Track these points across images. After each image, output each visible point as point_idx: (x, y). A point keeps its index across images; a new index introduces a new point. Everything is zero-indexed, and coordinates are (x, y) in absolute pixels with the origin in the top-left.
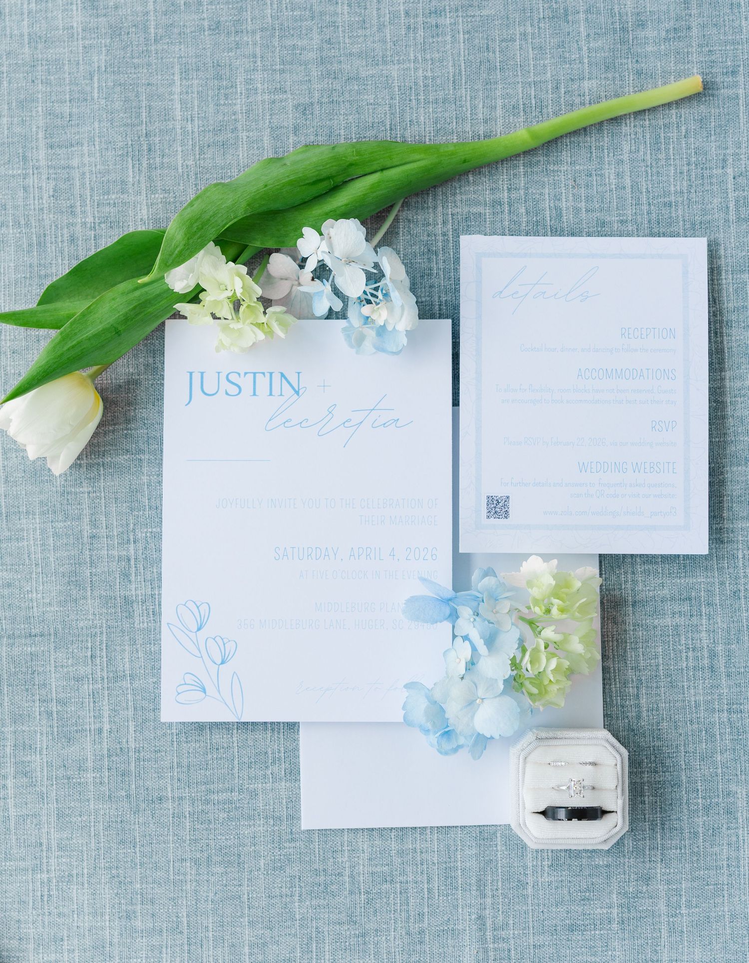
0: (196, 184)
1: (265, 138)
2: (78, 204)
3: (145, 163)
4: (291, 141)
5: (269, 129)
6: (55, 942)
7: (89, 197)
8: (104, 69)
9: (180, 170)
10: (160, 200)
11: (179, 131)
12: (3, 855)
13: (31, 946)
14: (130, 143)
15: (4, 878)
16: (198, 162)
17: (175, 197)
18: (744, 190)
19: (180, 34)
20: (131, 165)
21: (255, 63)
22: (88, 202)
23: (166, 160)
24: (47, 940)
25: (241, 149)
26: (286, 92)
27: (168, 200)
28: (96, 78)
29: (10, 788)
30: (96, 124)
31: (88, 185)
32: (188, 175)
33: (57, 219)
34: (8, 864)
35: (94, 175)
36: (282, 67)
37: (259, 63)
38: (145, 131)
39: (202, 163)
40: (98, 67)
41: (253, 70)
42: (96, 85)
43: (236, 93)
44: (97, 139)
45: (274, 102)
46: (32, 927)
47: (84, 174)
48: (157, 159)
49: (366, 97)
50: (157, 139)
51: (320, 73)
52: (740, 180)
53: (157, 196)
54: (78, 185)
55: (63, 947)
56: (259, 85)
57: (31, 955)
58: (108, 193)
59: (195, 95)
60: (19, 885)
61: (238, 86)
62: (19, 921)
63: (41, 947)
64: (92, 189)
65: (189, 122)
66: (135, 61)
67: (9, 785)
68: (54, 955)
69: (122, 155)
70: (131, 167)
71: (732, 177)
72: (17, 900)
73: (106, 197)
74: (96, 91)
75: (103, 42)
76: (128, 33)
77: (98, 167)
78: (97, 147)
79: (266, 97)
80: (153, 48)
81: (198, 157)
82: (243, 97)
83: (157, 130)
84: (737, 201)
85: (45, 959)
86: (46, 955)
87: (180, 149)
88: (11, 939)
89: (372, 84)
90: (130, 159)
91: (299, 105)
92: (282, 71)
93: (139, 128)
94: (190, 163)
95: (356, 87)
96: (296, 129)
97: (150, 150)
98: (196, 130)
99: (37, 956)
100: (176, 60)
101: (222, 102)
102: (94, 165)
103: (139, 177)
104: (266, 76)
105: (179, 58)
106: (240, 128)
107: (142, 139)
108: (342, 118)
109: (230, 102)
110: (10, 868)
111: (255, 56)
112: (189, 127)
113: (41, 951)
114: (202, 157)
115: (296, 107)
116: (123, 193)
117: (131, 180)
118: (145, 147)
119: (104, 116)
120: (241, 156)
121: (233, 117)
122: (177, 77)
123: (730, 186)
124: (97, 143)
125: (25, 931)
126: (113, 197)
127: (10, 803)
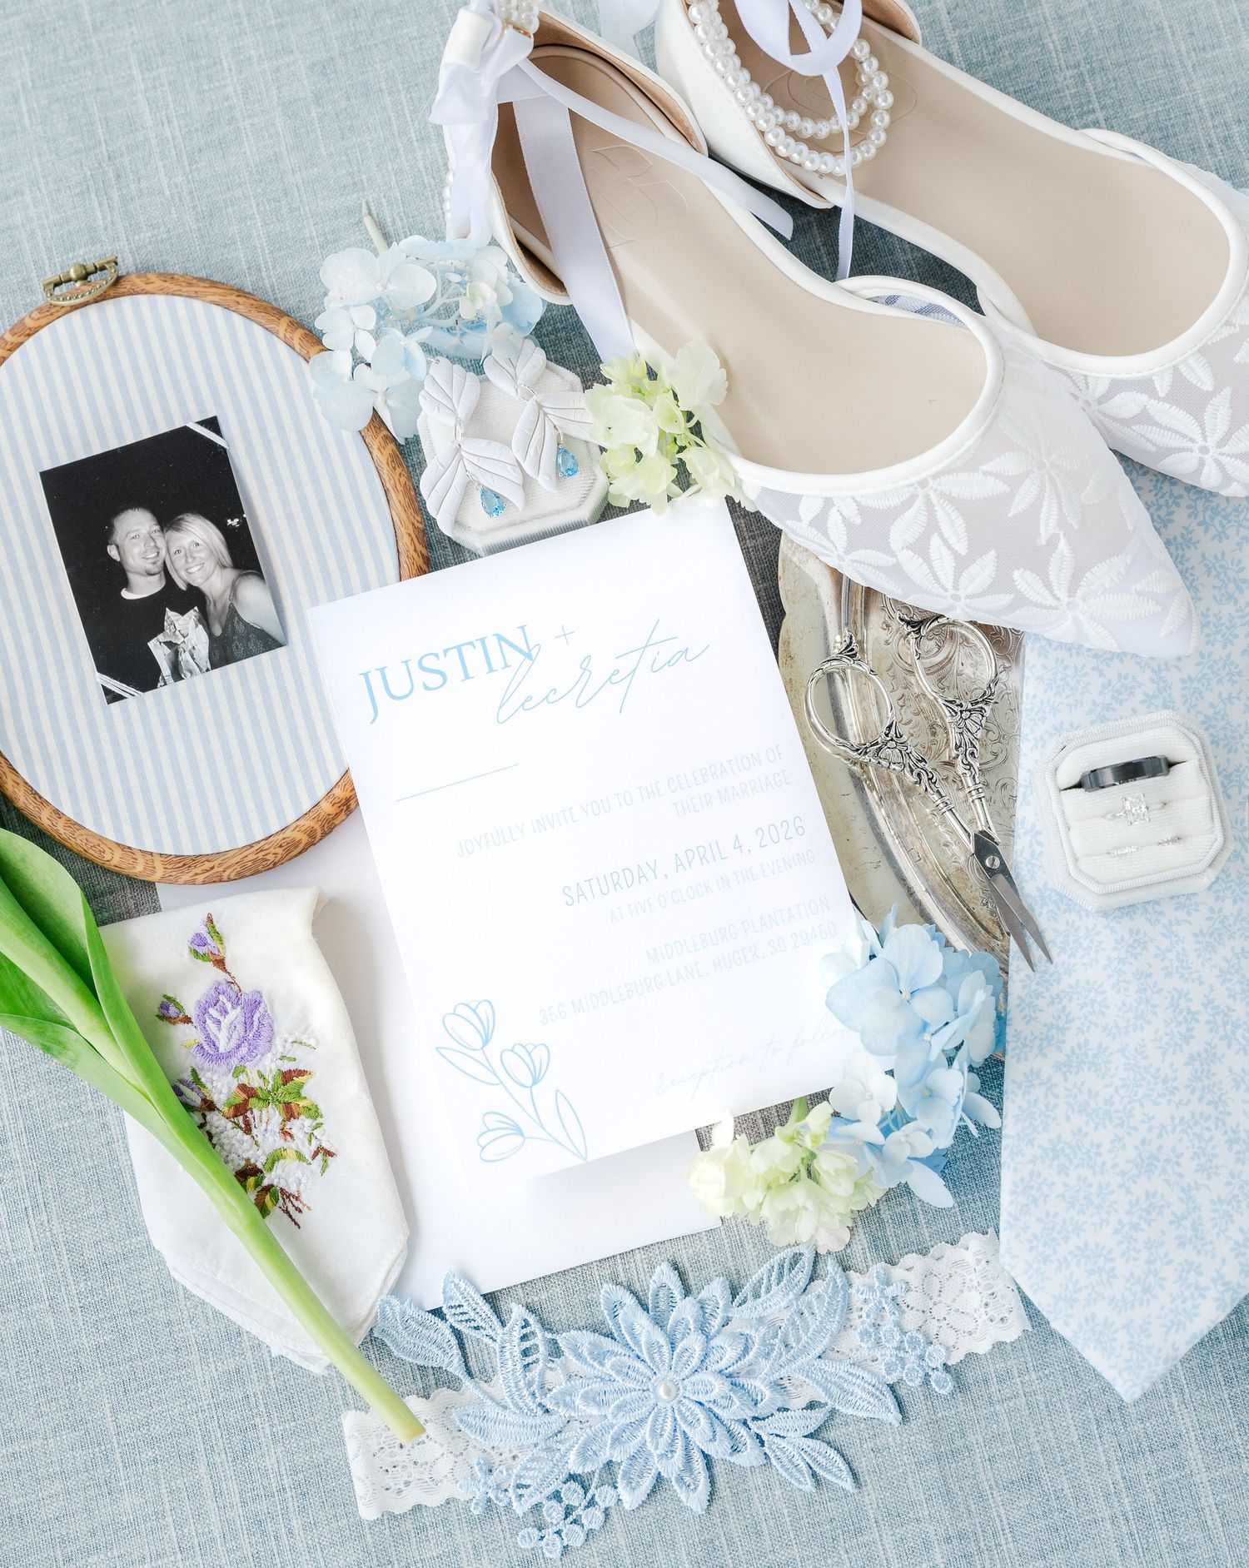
0: (194, 208)
1: (277, 120)
2: (34, 274)
3: (115, 195)
4: (314, 115)
5: (279, 109)
6: (230, 1340)
7: (47, 262)
8: (30, 84)
9: (167, 193)
10: (147, 241)
11: (154, 142)
12: (125, 1229)
13: (195, 1357)
14: (89, 173)
15: (133, 1264)
16: (190, 176)
17: (169, 231)
18: (966, 26)
19: (127, 12)
20: (97, 202)
21: (241, 23)
22: (47, 269)
23: (144, 184)
24: (216, 1341)
25: (246, 143)
26: (292, 51)
27: (159, 238)
28: (22, 99)
29: (113, 1127)
30: (36, 161)
31: (42, 246)
32: (180, 197)
33: (9, 302)
34: (134, 1240)
35: (48, 230)
36: (279, 20)
37: (246, 23)
38: (106, 154)
39: (196, 175)
40: (23, 85)
41: (240, 34)
42: (24, 108)
43: (223, 70)
44: (41, 180)
45: (278, 69)
46: (190, 1326)
47: (33, 232)
48: (132, 186)
49: (405, 31)
50: (126, 160)
51: (333, 16)
52: (957, 13)
53: (142, 235)
54: (28, 248)
55: (243, 1345)
56: (253, 52)
57: (198, 1368)
58: (73, 249)
59: (166, 88)
60: (157, 1268)
61: (224, 61)
62: (169, 1323)
63: (211, 1353)
64: (49, 250)
65: (166, 125)
66: (73, 63)
67: (112, 1123)
68: (232, 1360)
69: (81, 193)
70: (96, 204)
71: (945, 11)
72: (159, 1290)
73: (70, 256)
74: (26, 116)
75: (22, 49)
76: (55, 29)
77: (51, 218)
78: (44, 190)
79: (266, 65)
80: (93, 41)
81: (188, 169)
82: (233, 73)
83: (124, 148)
84: (961, 43)
85: (220, 1369)
86: (219, 1364)
87: (160, 164)
88: (162, 1352)
89: (410, 12)
90: (93, 196)
91: (314, 64)
92: (281, 26)
93: (97, 151)
94: (180, 179)
95: (389, 22)
96: (318, 98)
97: (119, 176)
98: (177, 134)
99: (207, 1368)
100: (129, 49)
101: (206, 87)
102: (44, 216)
103: (112, 216)
104: (259, 37)
105: (132, 44)
106: (238, 115)
107: (104, 165)
108: (378, 67)
109: (217, 84)
110: (139, 1246)
111: (238, 15)
112: (168, 132)
113: (211, 1359)
114: (194, 167)
115: (311, 68)
116: (93, 244)
117: (101, 223)
118: (111, 175)
119: (45, 147)
120: (248, 153)
121: (226, 104)
122: (136, 71)
123: (946, 23)
124: (42, 186)
125: (181, 1335)
126: (81, 253)
127: (117, 1149)
